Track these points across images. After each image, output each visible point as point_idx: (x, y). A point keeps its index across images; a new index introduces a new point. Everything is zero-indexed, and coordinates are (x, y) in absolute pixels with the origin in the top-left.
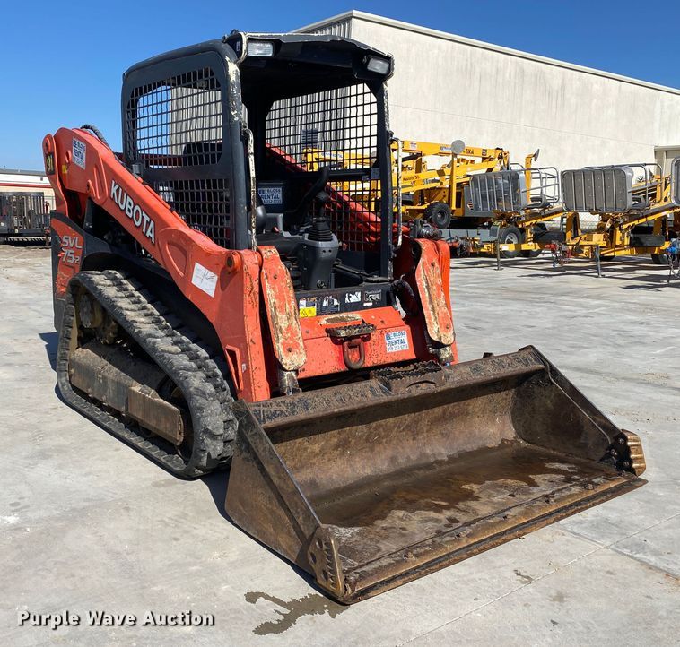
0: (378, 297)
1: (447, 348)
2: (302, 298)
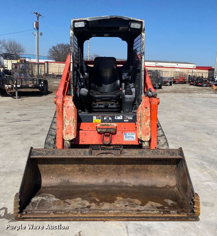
0: (131, 118)
1: (145, 142)
2: (94, 116)
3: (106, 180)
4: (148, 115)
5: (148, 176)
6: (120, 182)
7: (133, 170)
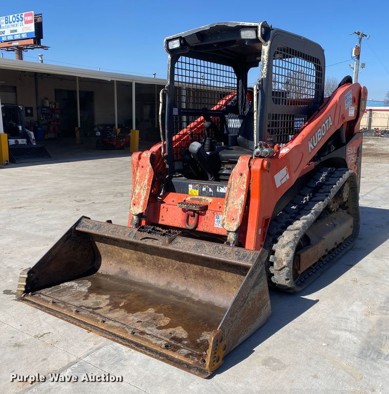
1: (230, 233)
2: (190, 183)
3: (169, 283)
4: (242, 188)
5: (225, 290)
6: (186, 290)
7: (201, 274)
